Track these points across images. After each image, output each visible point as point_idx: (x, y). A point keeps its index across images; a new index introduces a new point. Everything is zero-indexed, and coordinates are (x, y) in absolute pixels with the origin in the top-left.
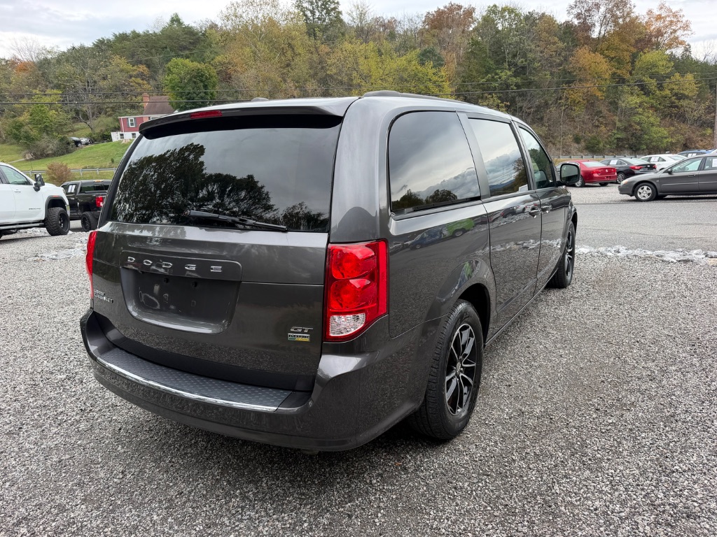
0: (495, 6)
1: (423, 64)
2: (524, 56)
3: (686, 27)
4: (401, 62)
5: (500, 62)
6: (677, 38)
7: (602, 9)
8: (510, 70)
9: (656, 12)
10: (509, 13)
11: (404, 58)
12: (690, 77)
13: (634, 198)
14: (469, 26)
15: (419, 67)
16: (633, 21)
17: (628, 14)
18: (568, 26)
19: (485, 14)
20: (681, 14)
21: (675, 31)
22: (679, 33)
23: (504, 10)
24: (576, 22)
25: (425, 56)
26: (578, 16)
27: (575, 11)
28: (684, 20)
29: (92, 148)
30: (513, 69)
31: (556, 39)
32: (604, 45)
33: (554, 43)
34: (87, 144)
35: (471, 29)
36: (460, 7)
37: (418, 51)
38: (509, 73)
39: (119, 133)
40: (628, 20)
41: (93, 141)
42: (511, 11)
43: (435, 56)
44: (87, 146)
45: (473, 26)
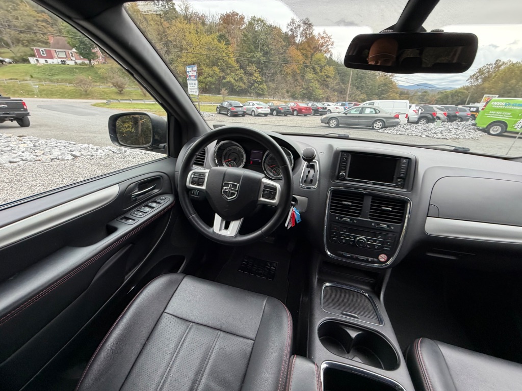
0: (255, 17)
1: (220, 42)
2: (268, 46)
3: (332, 44)
4: (209, 38)
5: (257, 47)
6: (328, 49)
7: (302, 29)
8: (261, 52)
9: (322, 35)
10: (261, 22)
11: (210, 36)
12: (332, 68)
13: (327, 125)
14: (242, 26)
15: (218, 44)
16: (313, 37)
17: (311, 33)
18: (286, 34)
19: (250, 20)
20: (331, 37)
21: (328, 45)
22: (329, 47)
23: (259, 20)
24: (290, 33)
25: (221, 37)
26: (291, 30)
27: (290, 27)
28: (332, 40)
29: (14, 66)
30: (262, 52)
31: (282, 40)
32: (301, 47)
33: (281, 42)
34: (10, 63)
35: (243, 28)
36: (237, 14)
37: (218, 34)
38: (261, 54)
39: (35, 58)
40: (311, 36)
41: (16, 61)
42: (262, 21)
43: (226, 39)
44: (11, 65)
45: (244, 26)
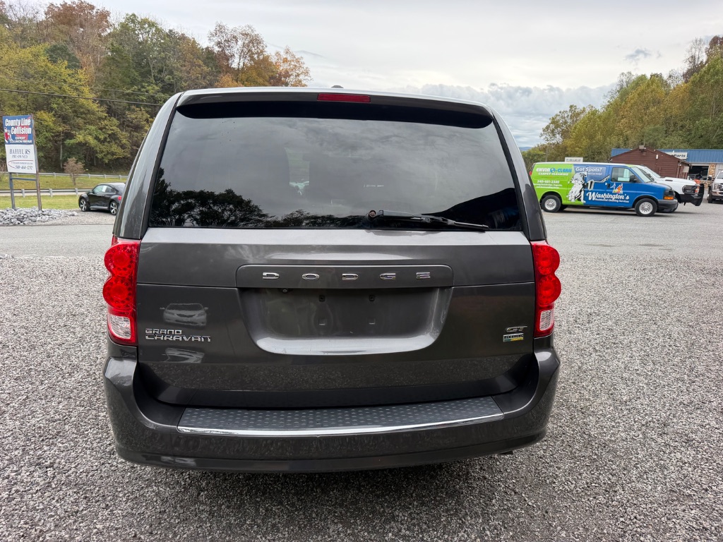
0: (134, 15)
1: (55, 62)
2: (171, 73)
3: (306, 73)
4: (25, 54)
5: (145, 74)
6: (300, 81)
7: (240, 43)
8: (156, 85)
9: (284, 55)
10: (149, 26)
11: (28, 50)
14: (104, 30)
15: (49, 65)
16: (266, 59)
17: (262, 52)
18: (209, 52)
19: (123, 21)
20: (302, 61)
21: (298, 75)
22: (301, 77)
23: (144, 21)
24: (216, 49)
25: (55, 53)
26: (219, 44)
27: (216, 39)
28: (305, 66)
30: (160, 85)
31: (201, 63)
32: (244, 77)
33: (199, 66)
35: (105, 34)
36: (92, 7)
37: (47, 45)
38: (157, 88)
40: (261, 57)
42: (152, 25)
43: (69, 55)
45: (109, 31)
